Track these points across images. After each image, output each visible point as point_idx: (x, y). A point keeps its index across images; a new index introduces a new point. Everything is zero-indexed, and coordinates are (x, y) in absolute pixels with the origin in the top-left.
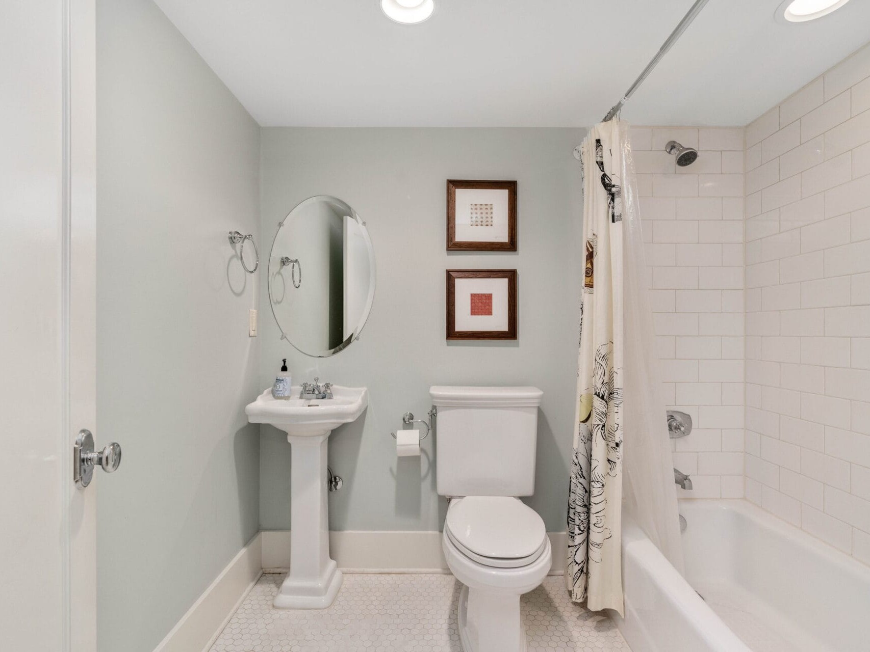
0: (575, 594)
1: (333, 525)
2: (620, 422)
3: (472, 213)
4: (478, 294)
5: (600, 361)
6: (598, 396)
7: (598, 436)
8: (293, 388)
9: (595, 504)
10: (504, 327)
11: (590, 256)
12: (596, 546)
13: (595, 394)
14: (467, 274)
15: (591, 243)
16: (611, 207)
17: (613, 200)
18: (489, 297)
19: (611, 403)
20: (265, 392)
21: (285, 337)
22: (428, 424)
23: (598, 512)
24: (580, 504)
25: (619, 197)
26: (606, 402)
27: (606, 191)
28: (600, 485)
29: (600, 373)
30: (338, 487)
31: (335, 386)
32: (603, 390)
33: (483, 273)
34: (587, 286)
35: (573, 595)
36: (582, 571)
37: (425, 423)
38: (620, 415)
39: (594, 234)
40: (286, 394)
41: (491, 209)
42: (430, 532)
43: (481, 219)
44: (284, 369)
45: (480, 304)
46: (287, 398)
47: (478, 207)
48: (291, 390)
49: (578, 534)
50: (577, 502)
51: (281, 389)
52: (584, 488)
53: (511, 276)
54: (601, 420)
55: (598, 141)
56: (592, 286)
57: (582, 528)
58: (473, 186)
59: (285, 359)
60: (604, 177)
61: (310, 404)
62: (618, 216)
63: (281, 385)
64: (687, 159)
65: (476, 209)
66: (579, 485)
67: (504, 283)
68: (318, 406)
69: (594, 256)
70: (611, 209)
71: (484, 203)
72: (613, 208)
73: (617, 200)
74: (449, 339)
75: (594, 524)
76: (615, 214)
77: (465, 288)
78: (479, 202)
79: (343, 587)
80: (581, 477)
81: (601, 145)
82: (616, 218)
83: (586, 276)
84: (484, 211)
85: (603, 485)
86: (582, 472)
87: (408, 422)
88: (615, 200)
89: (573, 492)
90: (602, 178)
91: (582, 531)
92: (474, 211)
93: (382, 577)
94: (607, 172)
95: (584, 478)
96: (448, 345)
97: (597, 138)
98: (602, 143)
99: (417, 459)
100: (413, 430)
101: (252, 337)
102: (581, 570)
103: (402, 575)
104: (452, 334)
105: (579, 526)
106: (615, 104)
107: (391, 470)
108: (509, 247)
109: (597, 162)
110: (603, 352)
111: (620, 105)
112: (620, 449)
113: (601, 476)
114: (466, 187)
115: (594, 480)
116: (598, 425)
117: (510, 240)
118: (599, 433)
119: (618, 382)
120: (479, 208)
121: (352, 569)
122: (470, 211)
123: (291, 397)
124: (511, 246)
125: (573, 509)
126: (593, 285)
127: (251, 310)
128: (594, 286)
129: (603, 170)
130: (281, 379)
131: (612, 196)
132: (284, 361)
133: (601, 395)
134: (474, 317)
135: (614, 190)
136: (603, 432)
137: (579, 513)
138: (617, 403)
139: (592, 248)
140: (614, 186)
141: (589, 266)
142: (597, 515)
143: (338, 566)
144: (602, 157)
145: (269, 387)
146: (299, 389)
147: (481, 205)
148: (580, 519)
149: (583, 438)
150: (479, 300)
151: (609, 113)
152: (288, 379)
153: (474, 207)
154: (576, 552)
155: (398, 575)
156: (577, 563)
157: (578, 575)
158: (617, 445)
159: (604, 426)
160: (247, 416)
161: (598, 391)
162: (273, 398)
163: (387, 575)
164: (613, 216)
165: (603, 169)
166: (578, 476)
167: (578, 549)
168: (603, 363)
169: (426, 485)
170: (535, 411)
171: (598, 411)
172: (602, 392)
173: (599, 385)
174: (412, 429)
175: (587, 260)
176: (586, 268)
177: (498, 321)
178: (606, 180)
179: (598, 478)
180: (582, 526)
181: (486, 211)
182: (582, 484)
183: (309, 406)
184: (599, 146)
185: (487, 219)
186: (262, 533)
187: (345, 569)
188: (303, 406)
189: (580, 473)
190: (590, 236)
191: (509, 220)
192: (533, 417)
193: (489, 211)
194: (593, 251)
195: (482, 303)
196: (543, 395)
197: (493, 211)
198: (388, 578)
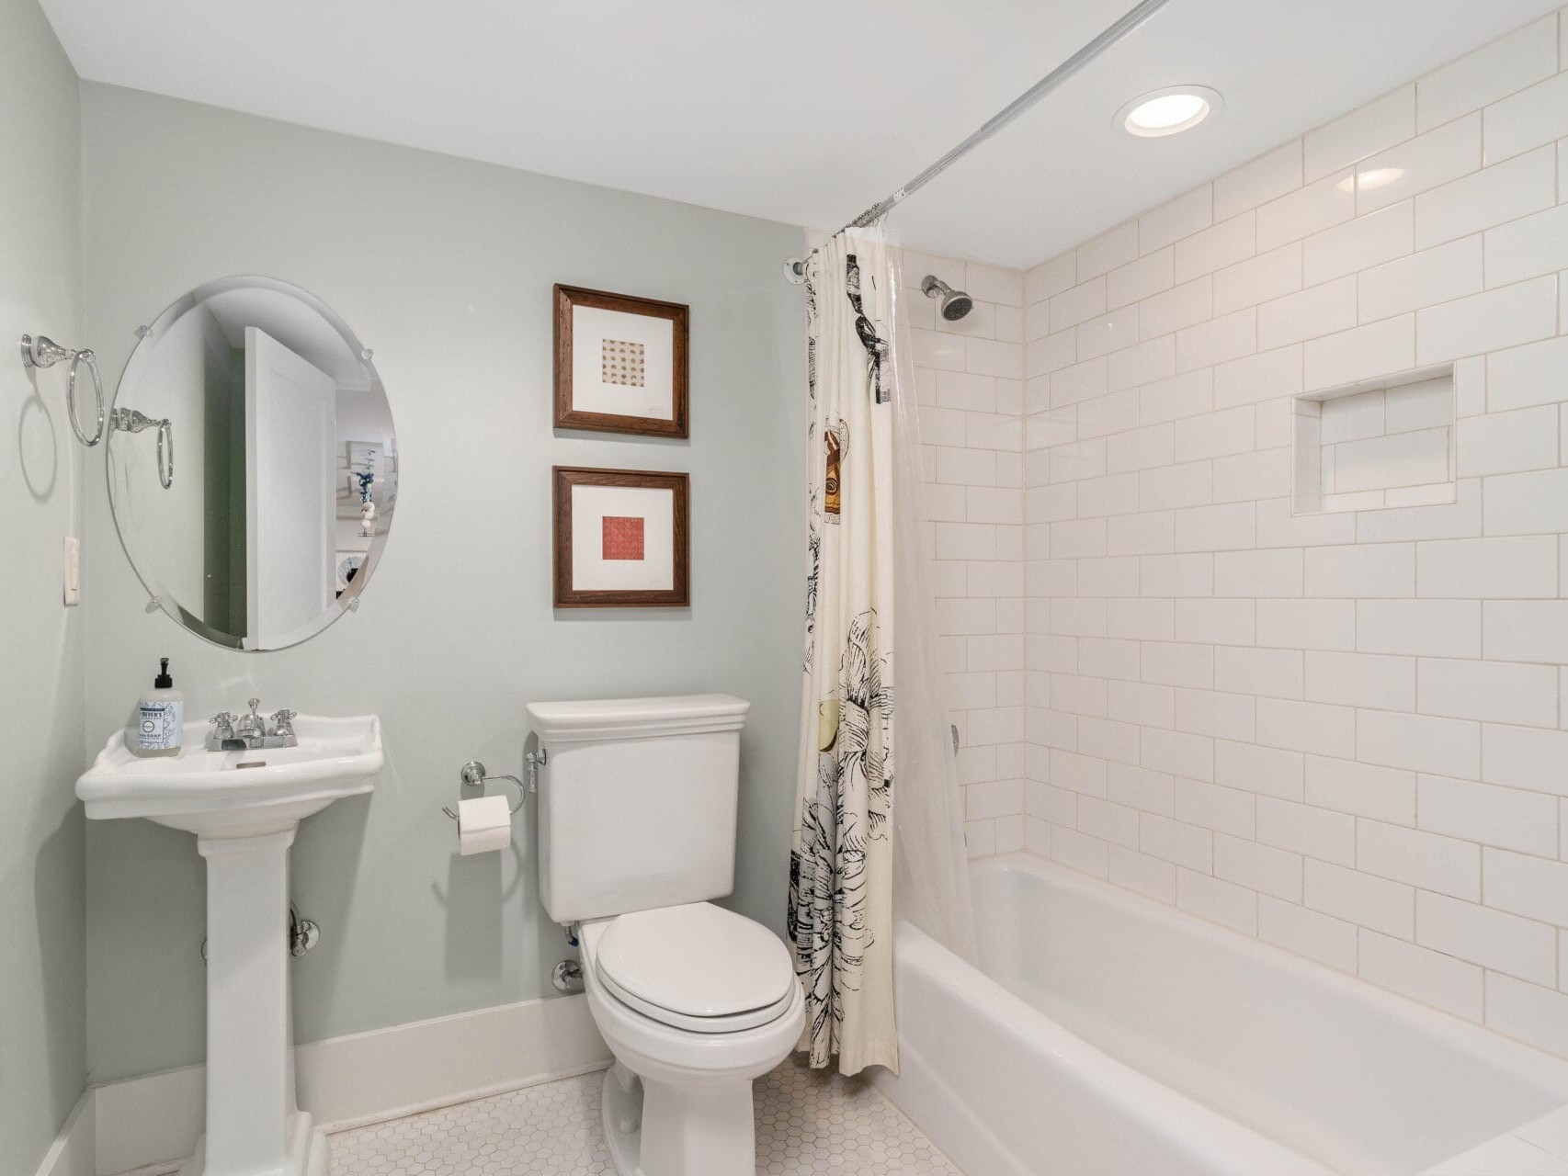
0: (816, 1056)
1: (303, 1030)
2: (890, 744)
3: (604, 358)
4: (617, 518)
5: (857, 643)
6: (854, 702)
7: (854, 772)
8: (186, 726)
9: (852, 890)
10: (666, 583)
11: (834, 459)
12: (854, 962)
13: (850, 699)
14: (595, 478)
15: (836, 435)
16: (874, 377)
17: (877, 364)
18: (638, 524)
19: (875, 712)
20: (112, 741)
21: (160, 606)
22: (522, 781)
23: (857, 904)
24: (822, 895)
25: (887, 360)
26: (867, 711)
27: (864, 347)
28: (859, 856)
29: (857, 662)
30: (309, 945)
31: (298, 717)
32: (862, 693)
33: (627, 477)
34: (828, 509)
35: (812, 1058)
36: (827, 1012)
37: (517, 780)
38: (890, 733)
39: (841, 420)
40: (172, 743)
41: (642, 353)
42: (523, 1004)
43: (622, 372)
44: (163, 682)
45: (621, 538)
46: (172, 752)
47: (617, 347)
48: (182, 731)
49: (821, 949)
50: (817, 893)
51: (158, 731)
52: (828, 865)
53: (678, 483)
54: (860, 744)
55: (852, 259)
56: (837, 511)
57: (826, 937)
58: (608, 303)
59: (167, 659)
60: (861, 323)
61: (243, 761)
62: (885, 393)
63: (159, 723)
64: (958, 309)
65: (613, 350)
66: (821, 862)
67: (666, 497)
68: (263, 764)
69: (841, 459)
70: (874, 380)
71: (628, 340)
72: (878, 378)
73: (883, 365)
74: (559, 607)
75: (850, 926)
76: (882, 390)
77: (591, 505)
78: (618, 338)
79: (334, 1164)
80: (824, 848)
81: (856, 266)
82: (882, 395)
83: (827, 493)
84: (629, 357)
85: (863, 856)
86: (825, 838)
87: (473, 784)
88: (881, 365)
89: (804, 877)
90: (857, 324)
91: (827, 942)
92: (609, 355)
93: (420, 1122)
94: (867, 314)
95: (828, 847)
96: (556, 618)
97: (852, 253)
98: (858, 263)
99: (493, 857)
100: (484, 798)
101: (70, 605)
102: (825, 1011)
103: (464, 1107)
104: (566, 596)
105: (820, 933)
106: (881, 199)
107: (435, 887)
108: (673, 430)
109: (849, 295)
110: (862, 626)
111: (891, 202)
112: (891, 790)
113: (860, 840)
114: (594, 304)
115: (850, 849)
116: (856, 753)
117: (676, 416)
118: (857, 767)
119: (886, 677)
120: (617, 350)
121: (345, 1123)
122: (601, 353)
123: (183, 750)
124: (678, 428)
125: (804, 906)
126: (839, 509)
127: (68, 538)
128: (841, 511)
129: (859, 311)
130: (158, 707)
131: (877, 358)
132: (164, 665)
133: (859, 701)
134: (608, 562)
135: (879, 347)
136: (863, 763)
137: (821, 910)
138: (886, 712)
139: (837, 444)
140: (879, 341)
141: (832, 475)
142: (855, 908)
143: (315, 1122)
144: (857, 287)
145: (118, 729)
146: (205, 726)
147: (623, 343)
148: (822, 922)
149: (825, 778)
150: (618, 529)
151: (867, 213)
152: (177, 707)
153: (609, 346)
154: (817, 981)
155: (456, 1108)
156: (819, 1000)
157: (821, 1021)
158: (887, 784)
159: (864, 754)
160: (80, 806)
161: (855, 695)
162: (130, 756)
163: (433, 1114)
164: (878, 392)
165: (859, 308)
166: (818, 847)
167: (820, 975)
168: (862, 645)
169: (513, 909)
170: (735, 739)
171: (855, 728)
172: (861, 694)
173: (856, 683)
174: (481, 795)
175: (828, 465)
176: (828, 479)
177: (654, 571)
178: (866, 328)
179: (856, 843)
180: (826, 932)
181: (632, 356)
182: (825, 860)
183: (239, 766)
184: (854, 267)
185: (634, 373)
186: (97, 1091)
187: (329, 1127)
188: (223, 768)
189: (822, 840)
190: (833, 423)
191: (674, 379)
192: (728, 751)
193: (637, 357)
194: (839, 450)
195: (624, 535)
196: (750, 708)
197: (645, 357)
198: (437, 1118)
